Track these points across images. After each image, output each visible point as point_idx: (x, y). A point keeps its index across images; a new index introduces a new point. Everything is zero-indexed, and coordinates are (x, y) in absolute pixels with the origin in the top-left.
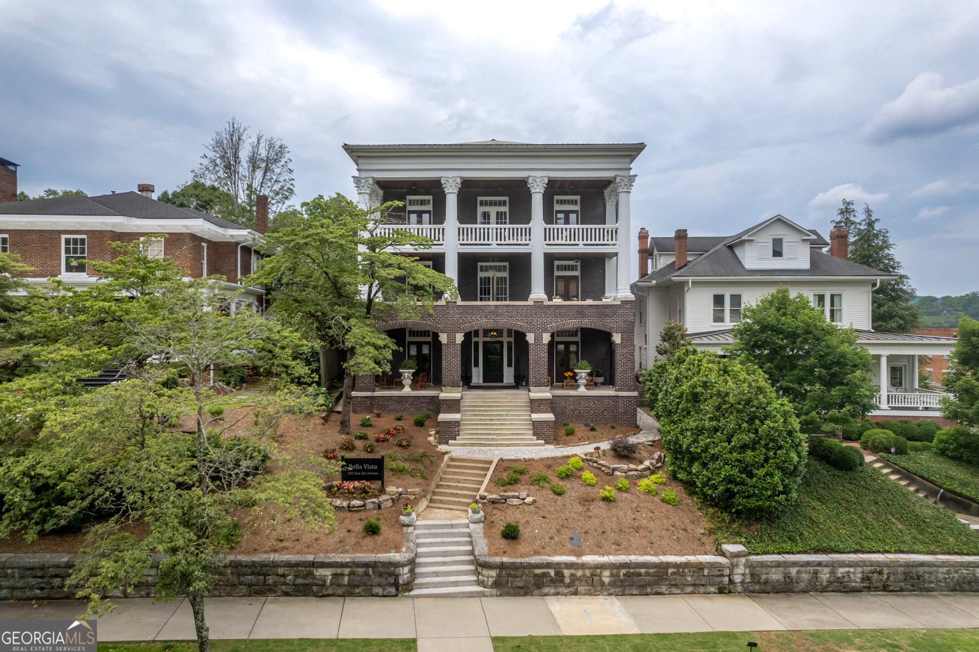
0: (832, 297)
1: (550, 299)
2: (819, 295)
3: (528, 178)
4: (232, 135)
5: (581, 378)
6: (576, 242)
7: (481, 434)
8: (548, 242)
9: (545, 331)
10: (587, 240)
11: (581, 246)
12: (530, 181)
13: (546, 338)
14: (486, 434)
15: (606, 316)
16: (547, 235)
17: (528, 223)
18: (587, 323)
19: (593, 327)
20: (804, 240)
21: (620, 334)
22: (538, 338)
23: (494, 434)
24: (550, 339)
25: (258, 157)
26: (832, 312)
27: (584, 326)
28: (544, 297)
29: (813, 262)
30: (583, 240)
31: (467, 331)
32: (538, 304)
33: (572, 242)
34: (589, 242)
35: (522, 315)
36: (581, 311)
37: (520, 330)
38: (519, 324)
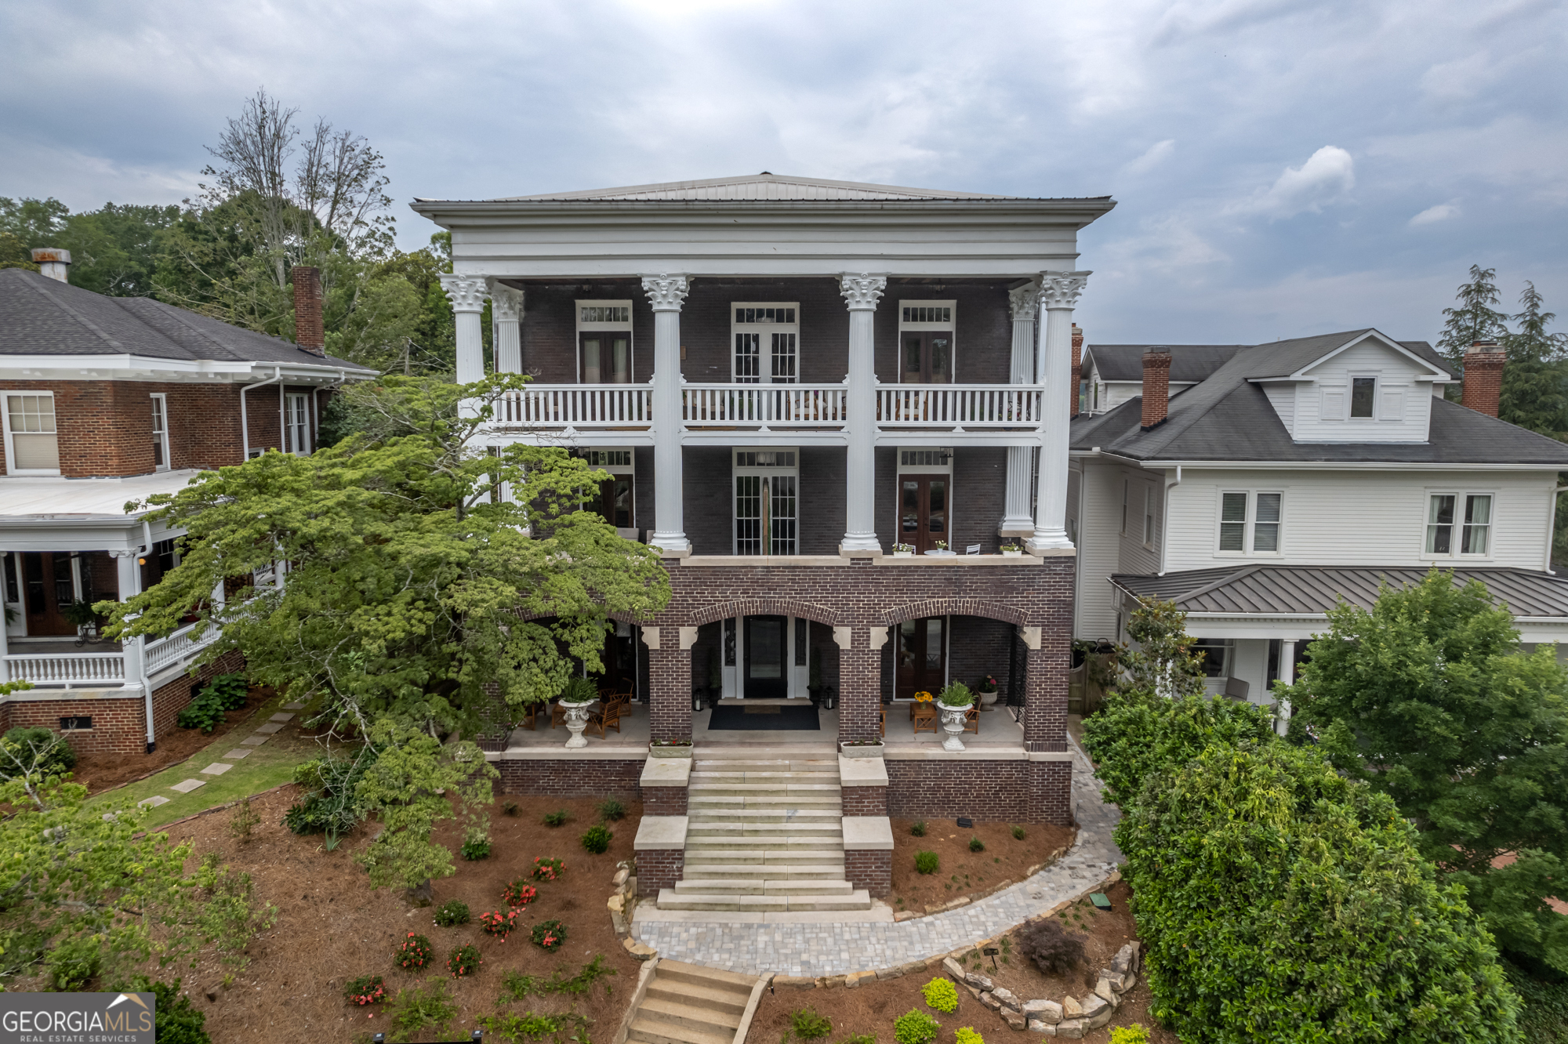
0: (1470, 500)
1: (888, 549)
2: (1442, 497)
3: (841, 275)
4: (261, 127)
5: (952, 721)
6: (949, 423)
7: (731, 875)
8: (884, 422)
9: (876, 622)
10: (972, 418)
11: (959, 431)
12: (846, 283)
13: (878, 637)
14: (741, 875)
15: (1012, 589)
16: (883, 405)
17: (839, 380)
18: (967, 604)
19: (981, 613)
20: (1420, 383)
21: (1040, 629)
22: (860, 638)
23: (759, 875)
24: (886, 639)
25: (321, 172)
26: (1467, 531)
27: (962, 612)
28: (873, 545)
29: (1437, 427)
30: (963, 418)
31: (704, 621)
32: (861, 565)
33: (940, 423)
34: (977, 423)
35: (824, 588)
36: (954, 577)
37: (821, 619)
38: (819, 607)
